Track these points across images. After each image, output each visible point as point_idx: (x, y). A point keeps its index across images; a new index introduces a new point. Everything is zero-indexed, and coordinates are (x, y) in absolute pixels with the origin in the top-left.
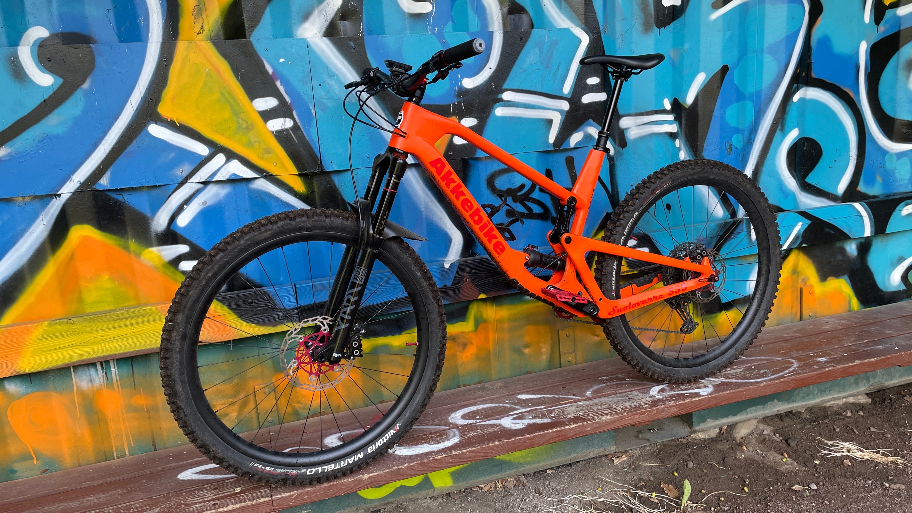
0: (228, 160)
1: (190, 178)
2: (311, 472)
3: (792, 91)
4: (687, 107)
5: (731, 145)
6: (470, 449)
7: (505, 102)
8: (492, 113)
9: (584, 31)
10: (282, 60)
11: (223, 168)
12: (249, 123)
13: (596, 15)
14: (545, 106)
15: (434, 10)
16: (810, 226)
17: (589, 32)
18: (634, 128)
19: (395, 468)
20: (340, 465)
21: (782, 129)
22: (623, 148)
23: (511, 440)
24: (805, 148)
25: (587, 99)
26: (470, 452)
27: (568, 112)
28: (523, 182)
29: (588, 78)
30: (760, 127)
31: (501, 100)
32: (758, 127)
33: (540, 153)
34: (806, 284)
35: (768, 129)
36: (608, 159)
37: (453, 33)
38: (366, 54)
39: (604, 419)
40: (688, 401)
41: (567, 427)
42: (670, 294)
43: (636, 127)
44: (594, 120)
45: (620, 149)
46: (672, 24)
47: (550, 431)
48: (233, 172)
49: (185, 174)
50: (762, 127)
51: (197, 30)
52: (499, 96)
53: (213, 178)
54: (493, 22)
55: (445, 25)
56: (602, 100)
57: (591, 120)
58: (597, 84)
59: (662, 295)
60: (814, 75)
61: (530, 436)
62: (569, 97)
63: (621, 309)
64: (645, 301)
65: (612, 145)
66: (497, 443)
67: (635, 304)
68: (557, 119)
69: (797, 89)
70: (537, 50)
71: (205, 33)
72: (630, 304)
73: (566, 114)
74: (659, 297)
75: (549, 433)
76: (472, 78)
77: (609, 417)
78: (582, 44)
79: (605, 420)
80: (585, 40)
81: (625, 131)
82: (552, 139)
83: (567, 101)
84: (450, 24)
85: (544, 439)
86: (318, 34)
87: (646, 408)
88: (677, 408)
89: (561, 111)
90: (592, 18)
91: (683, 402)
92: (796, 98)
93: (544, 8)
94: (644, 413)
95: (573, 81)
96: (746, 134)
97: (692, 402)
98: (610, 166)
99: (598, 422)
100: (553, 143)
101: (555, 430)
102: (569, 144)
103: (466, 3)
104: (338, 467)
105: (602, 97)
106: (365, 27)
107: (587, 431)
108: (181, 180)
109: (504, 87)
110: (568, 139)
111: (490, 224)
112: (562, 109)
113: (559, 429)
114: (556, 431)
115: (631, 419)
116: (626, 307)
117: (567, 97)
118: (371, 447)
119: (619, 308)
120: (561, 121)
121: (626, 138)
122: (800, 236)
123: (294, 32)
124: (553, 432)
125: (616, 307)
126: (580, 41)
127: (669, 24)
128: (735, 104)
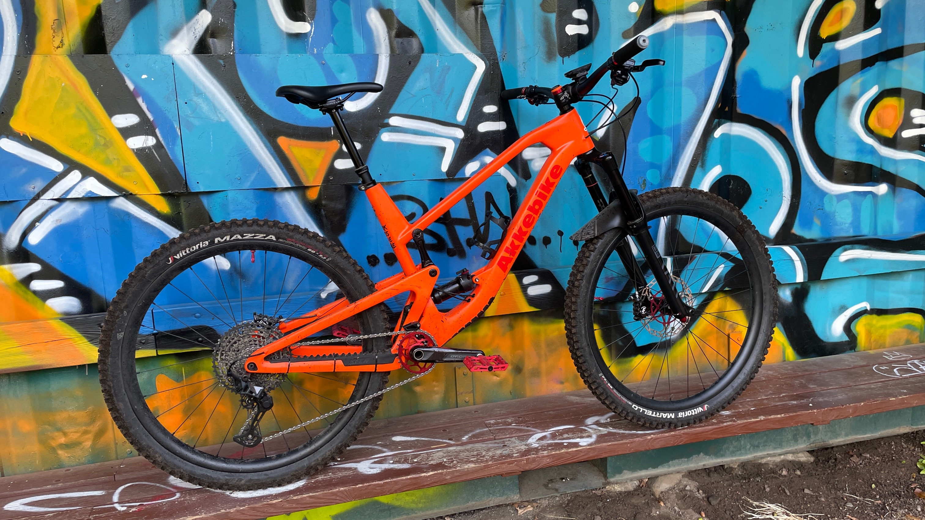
0: (84, 177)
1: (43, 195)
3: (713, 127)
4: (598, 140)
5: (645, 180)
6: (311, 494)
7: (392, 128)
8: (378, 138)
9: (480, 57)
10: (144, 77)
11: (78, 186)
12: (108, 139)
13: (493, 42)
14: (436, 133)
15: (313, 30)
16: (733, 269)
17: (485, 58)
18: (538, 160)
19: (223, 511)
21: (703, 166)
22: (526, 180)
23: (357, 486)
24: (731, 187)
25: (484, 127)
26: (310, 497)
27: (463, 140)
28: (413, 211)
29: (485, 105)
30: (680, 163)
31: (388, 125)
32: (678, 163)
33: (432, 181)
34: (734, 330)
35: (688, 166)
36: (509, 190)
37: (334, 55)
38: (237, 73)
39: (466, 467)
40: (563, 451)
41: (423, 475)
43: (541, 159)
44: (491, 150)
45: (524, 181)
46: (578, 54)
48: (89, 190)
49: (37, 190)
50: (682, 163)
51: (57, 43)
52: (386, 121)
53: (67, 195)
54: (380, 45)
55: (325, 46)
56: (501, 129)
57: (488, 150)
58: (494, 112)
60: (739, 110)
62: (464, 124)
65: (514, 176)
66: (342, 489)
68: (451, 148)
69: (719, 125)
70: (427, 75)
71: (64, 47)
73: (461, 142)
75: (403, 480)
76: (355, 102)
77: (472, 465)
78: (477, 70)
79: (468, 469)
80: (481, 67)
81: (528, 162)
82: (445, 167)
83: (461, 128)
84: (331, 45)
85: (396, 486)
86: (187, 51)
87: (516, 457)
88: (550, 458)
89: (455, 139)
90: (489, 44)
91: (558, 452)
92: (717, 133)
93: (437, 32)
94: (512, 462)
95: (468, 109)
96: (664, 170)
97: (567, 453)
98: (510, 198)
99: (459, 470)
100: (446, 172)
101: (409, 477)
102: (464, 174)
103: (351, 24)
105: (501, 126)
106: (236, 46)
107: (447, 479)
108: (32, 196)
109: (392, 111)
110: (463, 168)
112: (456, 136)
113: (414, 476)
114: (410, 479)
115: (496, 468)
117: (462, 125)
120: (455, 149)
121: (530, 169)
122: (723, 279)
123: (161, 49)
124: (408, 479)
126: (475, 67)
127: (573, 52)
128: (649, 138)
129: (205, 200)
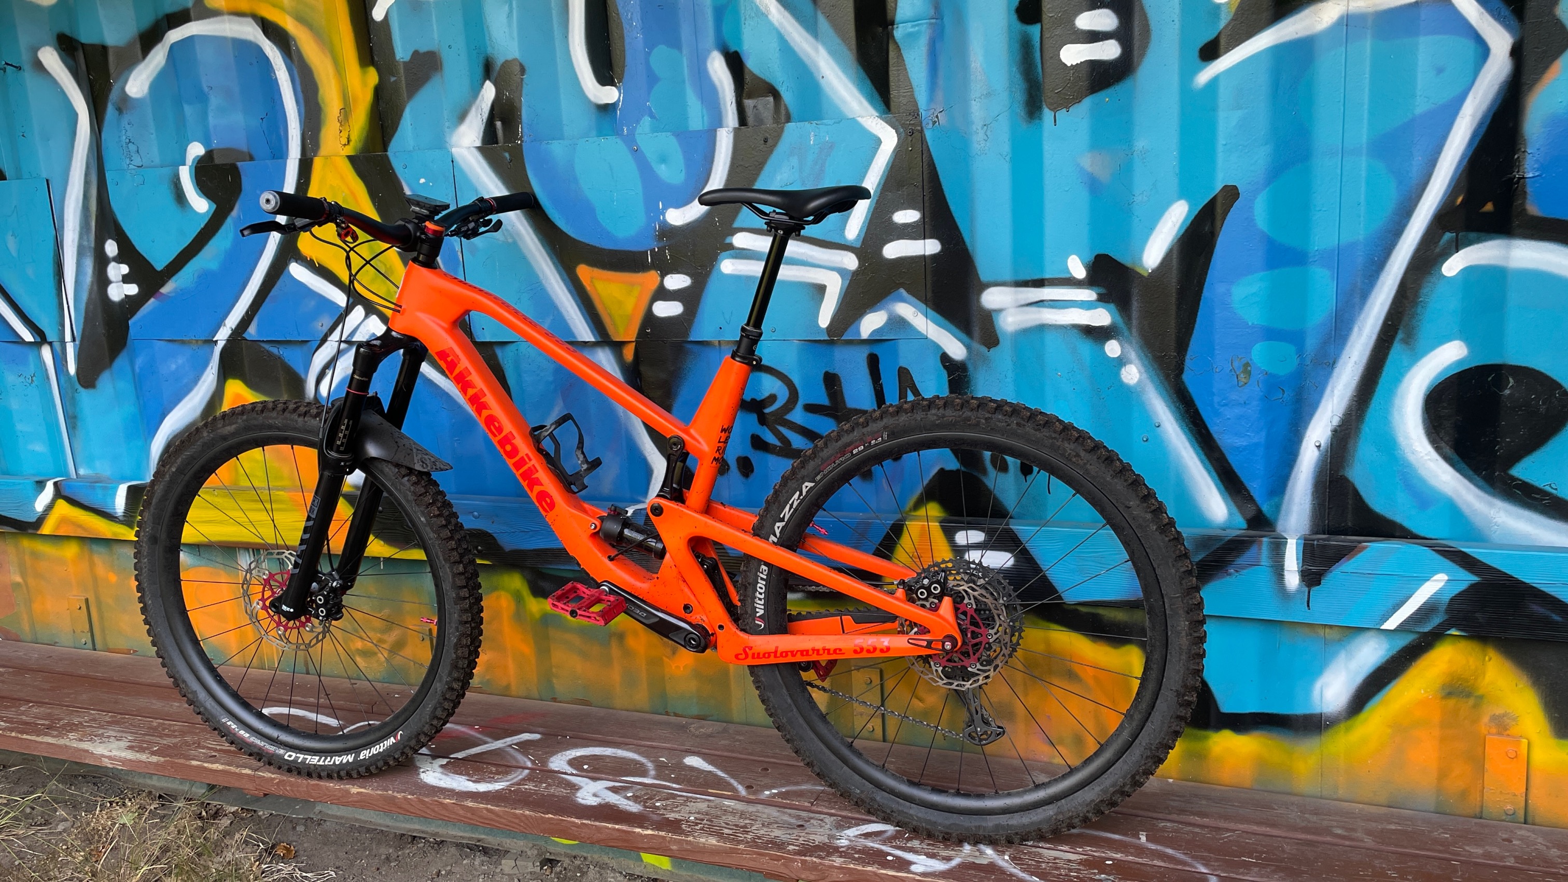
0: (367, 315)
1: (330, 335)
2: (290, 756)
3: (1437, 250)
4: (1146, 274)
5: (1247, 365)
6: (489, 806)
7: (738, 251)
8: (715, 268)
9: (886, 122)
10: (422, 181)
11: (362, 325)
12: (388, 266)
13: (913, 91)
14: (810, 260)
15: (621, 98)
16: (1473, 587)
17: (897, 123)
18: (1012, 310)
19: (390, 792)
20: (324, 761)
21: (1409, 340)
22: (989, 348)
23: (547, 816)
24: (1507, 392)
25: (894, 250)
26: (487, 809)
27: (855, 273)
28: (773, 392)
29: (897, 210)
30: (1356, 329)
31: (731, 247)
32: (1349, 330)
33: (809, 343)
34: (1506, 730)
35: (1374, 337)
36: (945, 367)
37: (651, 135)
38: (525, 171)
39: (703, 840)
40: (869, 868)
41: (638, 830)
42: (855, 652)
43: (1018, 309)
44: (908, 291)
45: (983, 349)
46: (1087, 102)
47: (610, 826)
48: (372, 331)
49: (325, 329)
50: (1360, 329)
51: (344, 141)
52: (728, 241)
53: (352, 338)
54: (727, 111)
55: (638, 122)
56: (927, 253)
57: (902, 291)
58: (914, 222)
59: (840, 650)
60: (1534, 208)
61: (577, 821)
62: (858, 245)
63: (759, 654)
64: (807, 651)
65: (959, 340)
66: (528, 812)
67: (786, 652)
68: (834, 286)
69: (1457, 246)
70: (794, 161)
71: (351, 143)
72: (777, 648)
73: (853, 276)
74: (835, 651)
75: (607, 828)
76: (682, 209)
77: (713, 841)
78: (882, 147)
79: (704, 844)
80: (889, 139)
81: (994, 315)
82: (824, 321)
83: (852, 252)
84: (647, 120)
85: (599, 835)
86: (476, 139)
87: (789, 852)
88: (845, 874)
89: (841, 271)
90: (905, 96)
91: (860, 868)
92: (1453, 266)
93: (823, 82)
94: (778, 858)
95: (866, 217)
96: (1311, 343)
97: (876, 874)
98: (950, 381)
99: (690, 841)
100: (827, 328)
101: (617, 827)
102: (859, 333)
103: (684, 82)
104: (321, 763)
105: (931, 247)
106: (525, 130)
107: (671, 850)
108: (321, 336)
109: (736, 224)
110: (857, 322)
111: (530, 460)
112: (845, 266)
113: (624, 828)
114: (618, 830)
115: (750, 859)
116: (769, 654)
117: (854, 245)
118: (365, 751)
119: (755, 650)
120: (841, 288)
121: (997, 327)
122: (1443, 608)
123: (447, 139)
124: (614, 829)
125: (751, 648)
126: (878, 142)
127: (1078, 99)
128: (1262, 274)
129: (499, 352)
